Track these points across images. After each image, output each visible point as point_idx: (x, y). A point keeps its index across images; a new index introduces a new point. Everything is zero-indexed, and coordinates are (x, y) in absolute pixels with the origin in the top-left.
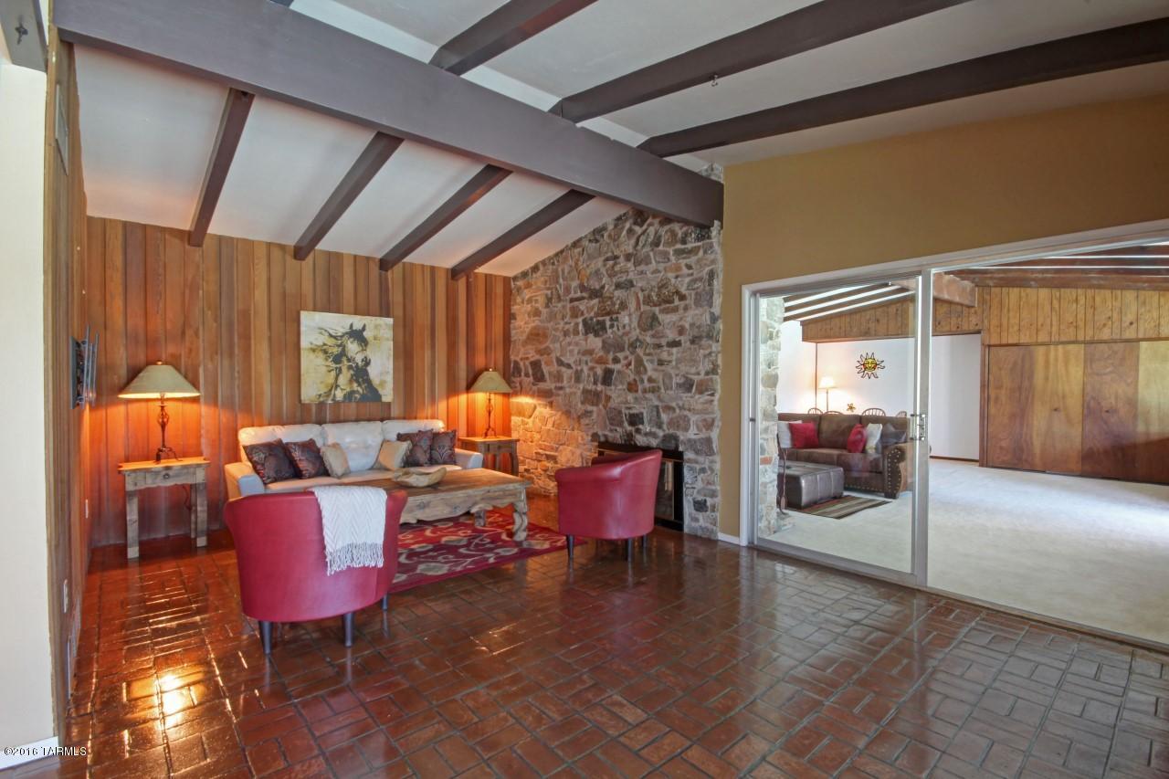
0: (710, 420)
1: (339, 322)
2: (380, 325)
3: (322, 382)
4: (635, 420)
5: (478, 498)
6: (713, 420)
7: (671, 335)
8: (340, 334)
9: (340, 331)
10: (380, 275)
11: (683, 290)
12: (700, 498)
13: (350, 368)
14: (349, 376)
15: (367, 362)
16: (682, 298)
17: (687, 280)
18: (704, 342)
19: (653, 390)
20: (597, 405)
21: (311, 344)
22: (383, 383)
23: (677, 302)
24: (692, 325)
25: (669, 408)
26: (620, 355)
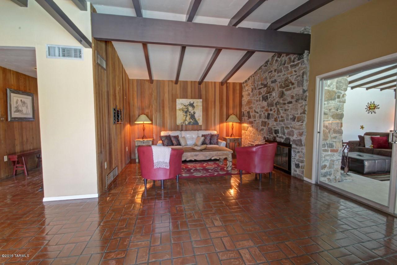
0: (301, 132)
1: (186, 101)
2: (198, 102)
3: (182, 119)
4: (276, 132)
5: (214, 155)
6: (302, 133)
7: (289, 99)
8: (187, 105)
9: (187, 104)
10: (199, 86)
11: (293, 81)
12: (297, 163)
13: (190, 115)
14: (189, 117)
15: (194, 113)
16: (293, 84)
17: (295, 77)
18: (300, 101)
19: (282, 121)
20: (265, 127)
21: (179, 108)
22: (199, 119)
23: (291, 86)
24: (296, 95)
25: (287, 128)
26: (272, 108)
